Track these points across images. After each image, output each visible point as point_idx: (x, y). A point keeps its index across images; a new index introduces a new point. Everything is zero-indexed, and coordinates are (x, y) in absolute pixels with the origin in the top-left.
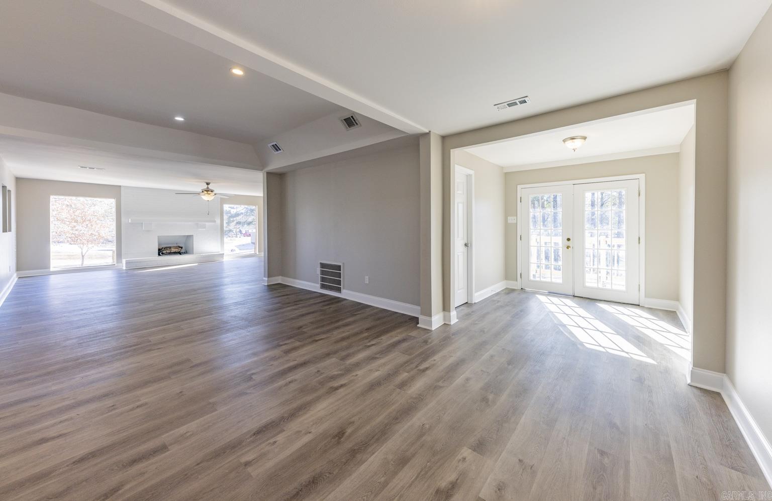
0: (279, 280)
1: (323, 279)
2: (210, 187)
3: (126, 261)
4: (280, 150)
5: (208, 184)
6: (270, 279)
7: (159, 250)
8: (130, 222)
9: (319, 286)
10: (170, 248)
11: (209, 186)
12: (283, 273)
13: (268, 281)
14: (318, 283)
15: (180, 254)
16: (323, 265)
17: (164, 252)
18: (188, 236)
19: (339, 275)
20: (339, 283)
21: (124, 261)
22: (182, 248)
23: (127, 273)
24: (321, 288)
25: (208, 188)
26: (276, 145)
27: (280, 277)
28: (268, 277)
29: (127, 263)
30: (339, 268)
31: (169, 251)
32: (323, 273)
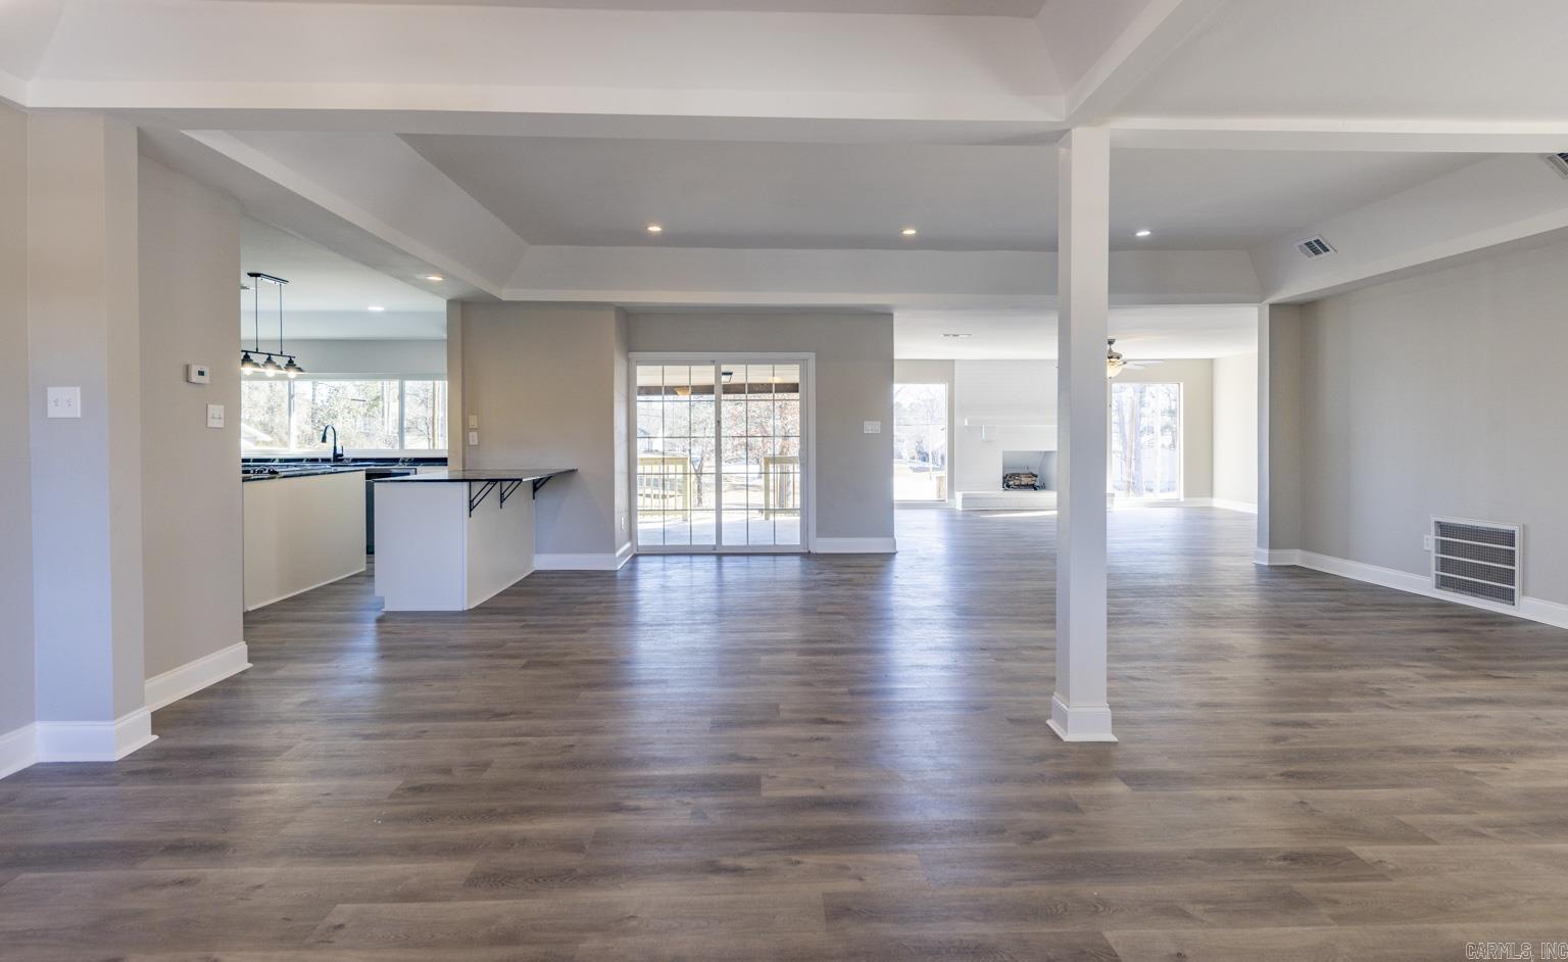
0: (1296, 557)
1: (1444, 565)
2: (1115, 348)
3: (963, 495)
4: (1328, 250)
5: (1110, 342)
6: (1276, 552)
7: (1004, 478)
8: (966, 424)
9: (1431, 581)
10: (1018, 475)
11: (1112, 346)
12: (1306, 544)
13: (1271, 558)
14: (1429, 575)
15: (1035, 489)
16: (1444, 529)
17: (1011, 483)
18: (1046, 453)
19: (1510, 557)
20: (1509, 577)
21: (959, 496)
22: (1036, 476)
23: (963, 516)
24: (1437, 587)
25: (1110, 351)
26: (1317, 241)
27: (1298, 552)
28: (1270, 548)
29: (965, 499)
30: (1509, 538)
31: (1017, 482)
32: (1444, 547)
